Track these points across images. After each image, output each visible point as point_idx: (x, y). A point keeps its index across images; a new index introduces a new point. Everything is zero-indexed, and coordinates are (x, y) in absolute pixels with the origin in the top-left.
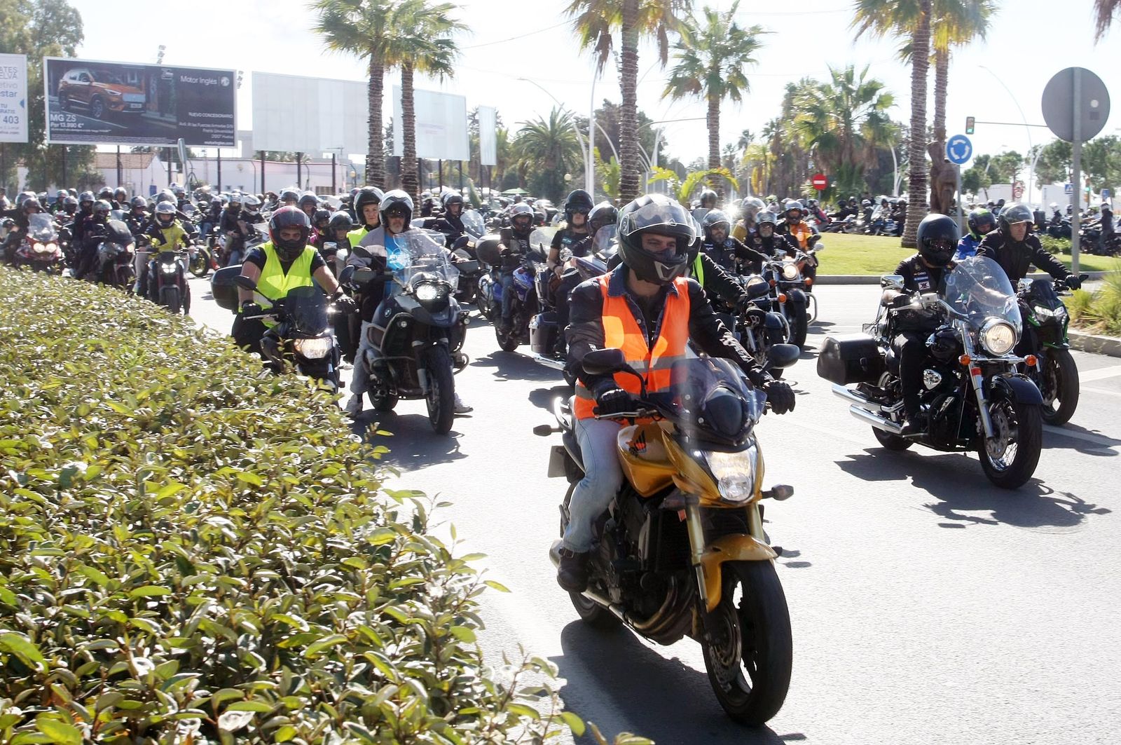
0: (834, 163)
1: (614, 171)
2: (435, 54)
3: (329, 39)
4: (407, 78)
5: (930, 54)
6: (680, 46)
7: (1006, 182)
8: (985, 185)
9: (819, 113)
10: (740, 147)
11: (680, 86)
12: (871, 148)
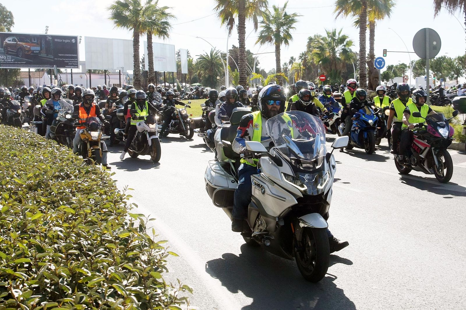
0: (328, 70)
2: (161, 28)
3: (116, 22)
4: (149, 38)
5: (367, 24)
6: (263, 22)
7: (401, 76)
8: (392, 78)
9: (322, 49)
10: (290, 64)
11: (264, 39)
12: (344, 64)
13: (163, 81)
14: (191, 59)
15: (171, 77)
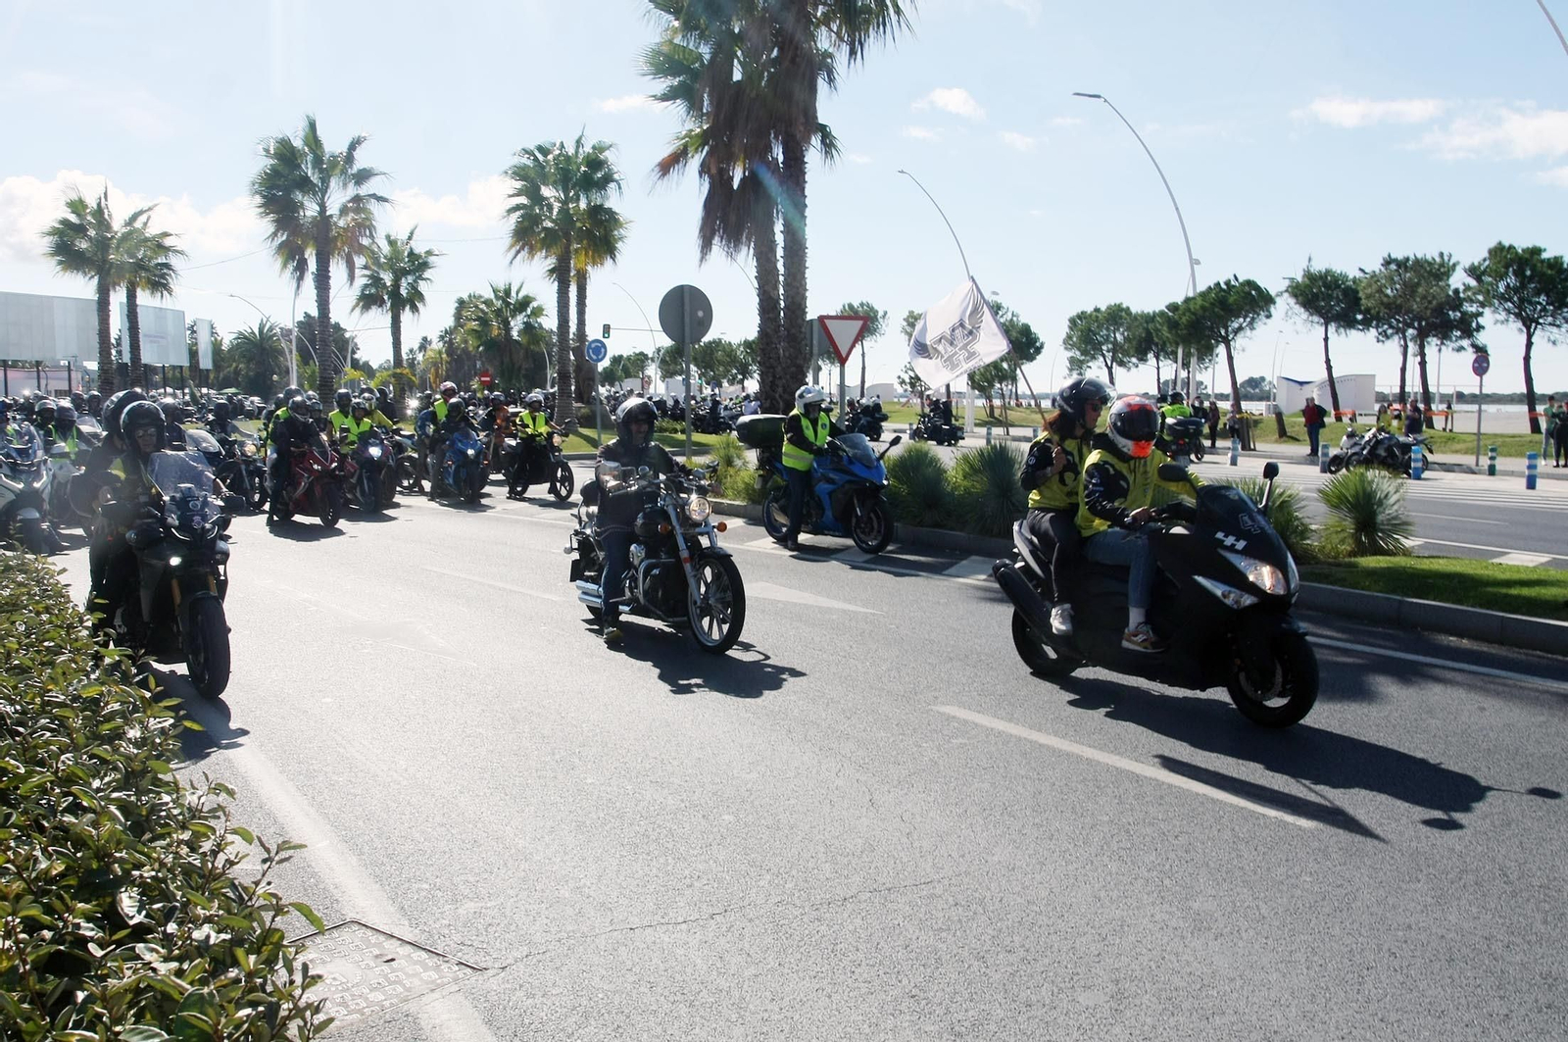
0: (496, 363)
1: (314, 372)
2: (155, 276)
3: (60, 263)
4: (131, 297)
5: (572, 274)
6: (366, 267)
7: (636, 377)
8: (620, 380)
9: (484, 321)
10: (420, 351)
11: (368, 301)
12: (527, 352)
13: (162, 383)
14: (219, 338)
15: (178, 375)
